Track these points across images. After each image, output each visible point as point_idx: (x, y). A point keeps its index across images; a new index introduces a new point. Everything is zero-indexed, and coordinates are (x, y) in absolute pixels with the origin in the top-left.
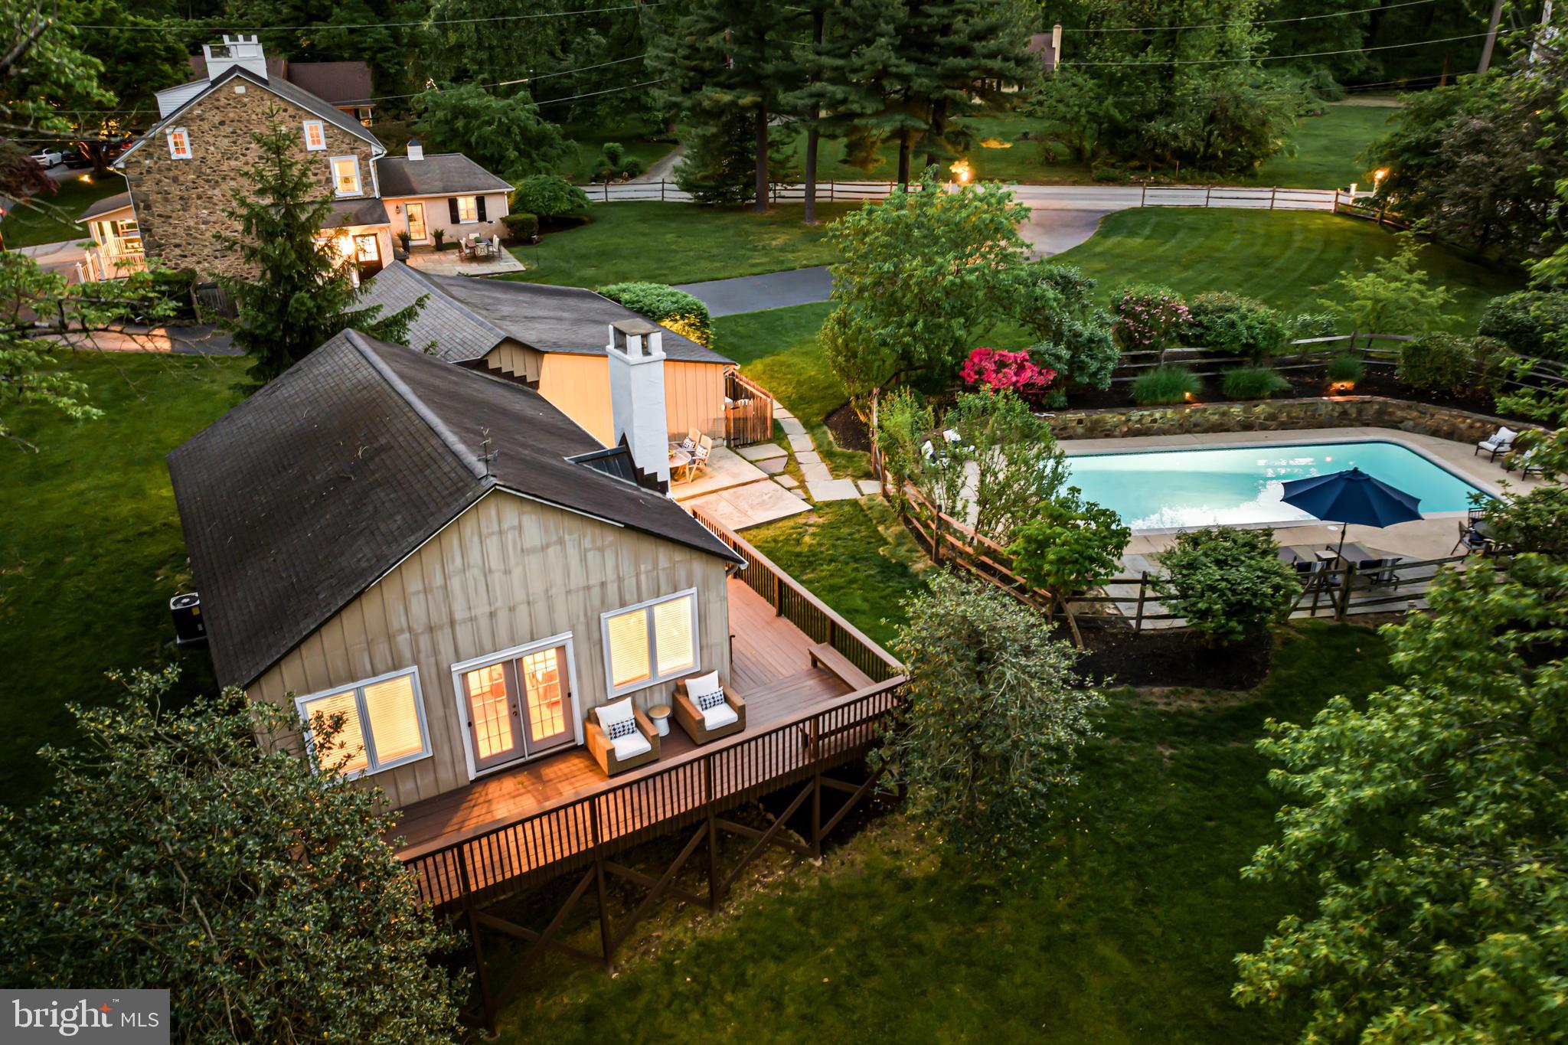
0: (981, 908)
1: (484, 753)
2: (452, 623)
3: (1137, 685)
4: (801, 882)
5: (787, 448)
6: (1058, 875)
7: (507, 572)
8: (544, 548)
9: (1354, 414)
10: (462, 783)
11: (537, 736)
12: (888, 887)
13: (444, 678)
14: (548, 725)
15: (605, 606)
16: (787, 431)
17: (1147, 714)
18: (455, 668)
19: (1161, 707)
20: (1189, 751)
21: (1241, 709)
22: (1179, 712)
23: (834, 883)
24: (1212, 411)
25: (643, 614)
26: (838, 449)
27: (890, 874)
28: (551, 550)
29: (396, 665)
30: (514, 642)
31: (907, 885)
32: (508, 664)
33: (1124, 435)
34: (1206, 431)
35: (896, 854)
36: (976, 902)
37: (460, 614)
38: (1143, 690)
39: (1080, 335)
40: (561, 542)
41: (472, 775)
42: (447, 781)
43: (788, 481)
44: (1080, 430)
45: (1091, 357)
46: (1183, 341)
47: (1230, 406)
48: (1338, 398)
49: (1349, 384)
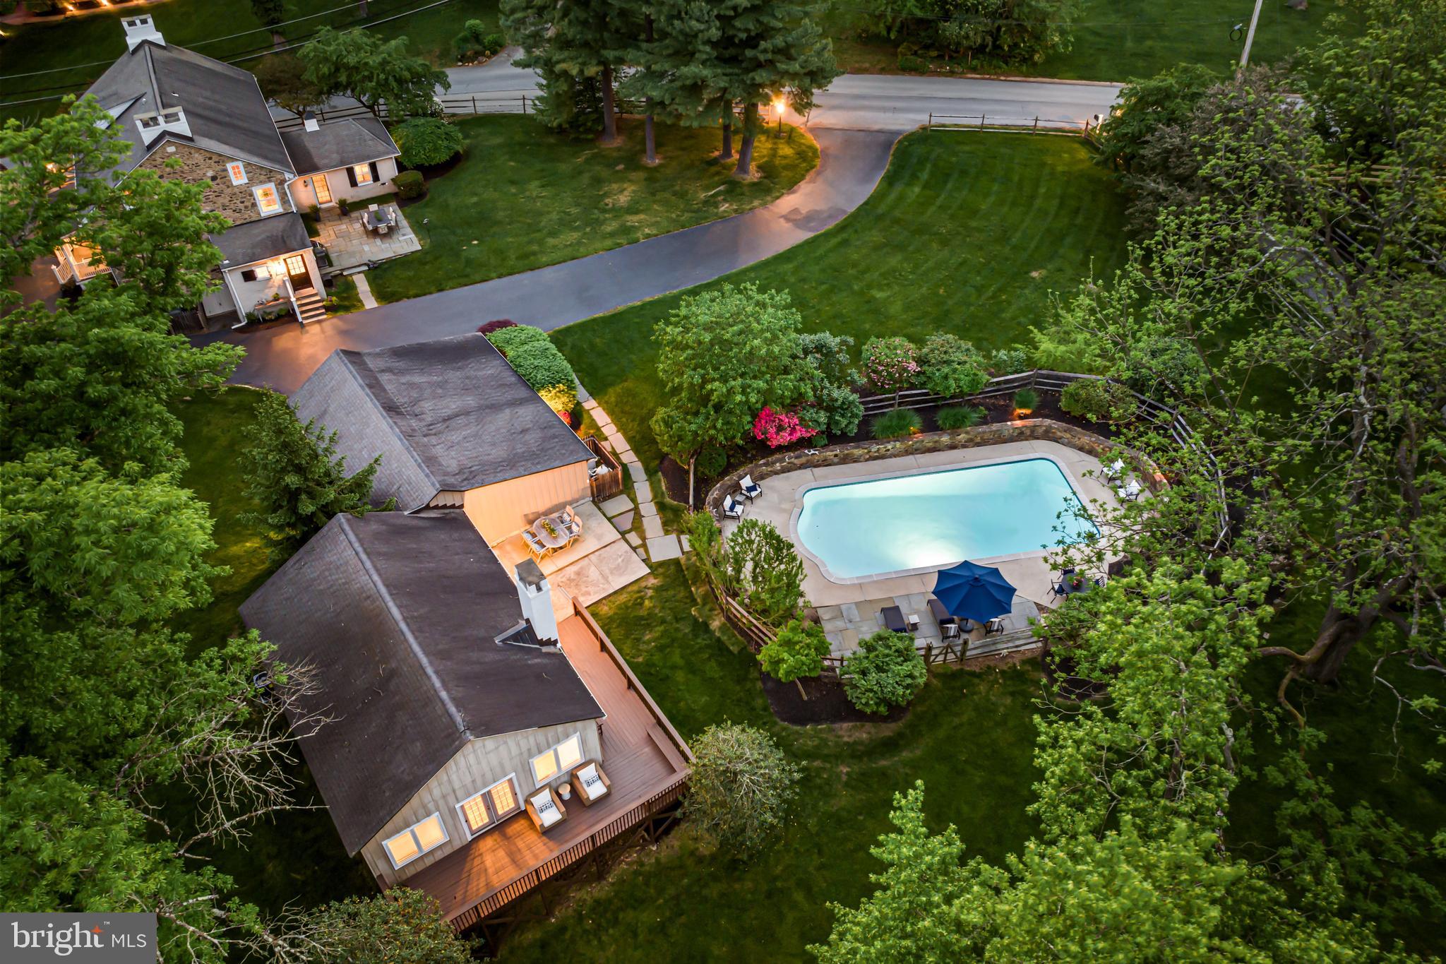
0: (737, 873)
1: (474, 827)
2: (454, 791)
3: (833, 722)
4: (645, 860)
5: (634, 500)
6: (779, 852)
7: (479, 763)
8: (497, 748)
9: (1028, 432)
10: (465, 843)
11: (500, 812)
12: (690, 862)
13: (453, 812)
14: (505, 804)
15: (531, 755)
16: (634, 478)
17: (837, 744)
18: (457, 806)
19: (846, 739)
20: (856, 768)
21: (890, 738)
22: (855, 743)
23: (663, 860)
24: (928, 439)
25: (552, 752)
26: (668, 500)
27: (692, 853)
28: (501, 748)
29: (428, 814)
30: (485, 786)
31: (700, 860)
32: (483, 796)
33: (867, 460)
34: (923, 452)
35: (696, 839)
36: (736, 869)
37: (457, 785)
38: (837, 726)
39: (837, 400)
40: (505, 743)
41: (470, 838)
42: (457, 845)
43: (634, 539)
44: (836, 460)
45: (843, 416)
46: (912, 387)
47: (940, 436)
48: (1018, 423)
49: (1027, 411)
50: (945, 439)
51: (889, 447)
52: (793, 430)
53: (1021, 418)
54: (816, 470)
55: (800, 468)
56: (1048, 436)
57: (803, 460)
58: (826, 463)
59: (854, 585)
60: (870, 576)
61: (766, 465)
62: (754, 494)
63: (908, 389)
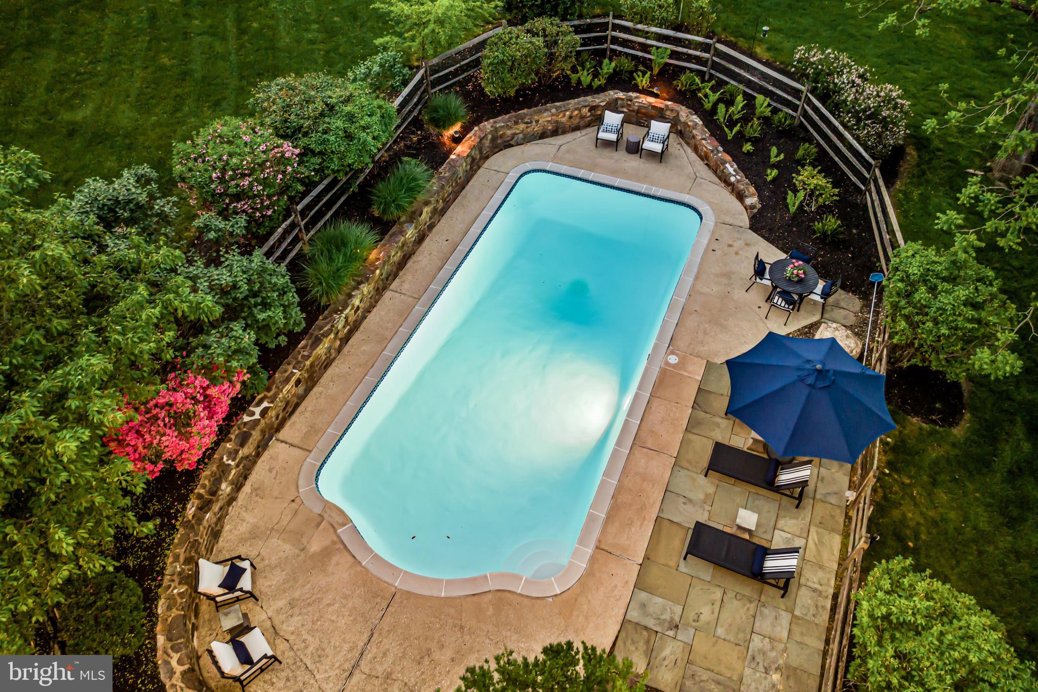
9: (479, 154)
24: (392, 250)
34: (396, 275)
44: (301, 390)
45: (266, 306)
46: (309, 185)
47: (402, 232)
48: (462, 149)
49: (457, 127)
50: (411, 232)
51: (356, 302)
52: (209, 403)
53: (457, 140)
54: (284, 434)
55: (258, 455)
56: (500, 144)
57: (256, 435)
58: (291, 408)
59: (593, 560)
60: (591, 518)
61: (205, 507)
62: (245, 583)
63: (304, 194)
